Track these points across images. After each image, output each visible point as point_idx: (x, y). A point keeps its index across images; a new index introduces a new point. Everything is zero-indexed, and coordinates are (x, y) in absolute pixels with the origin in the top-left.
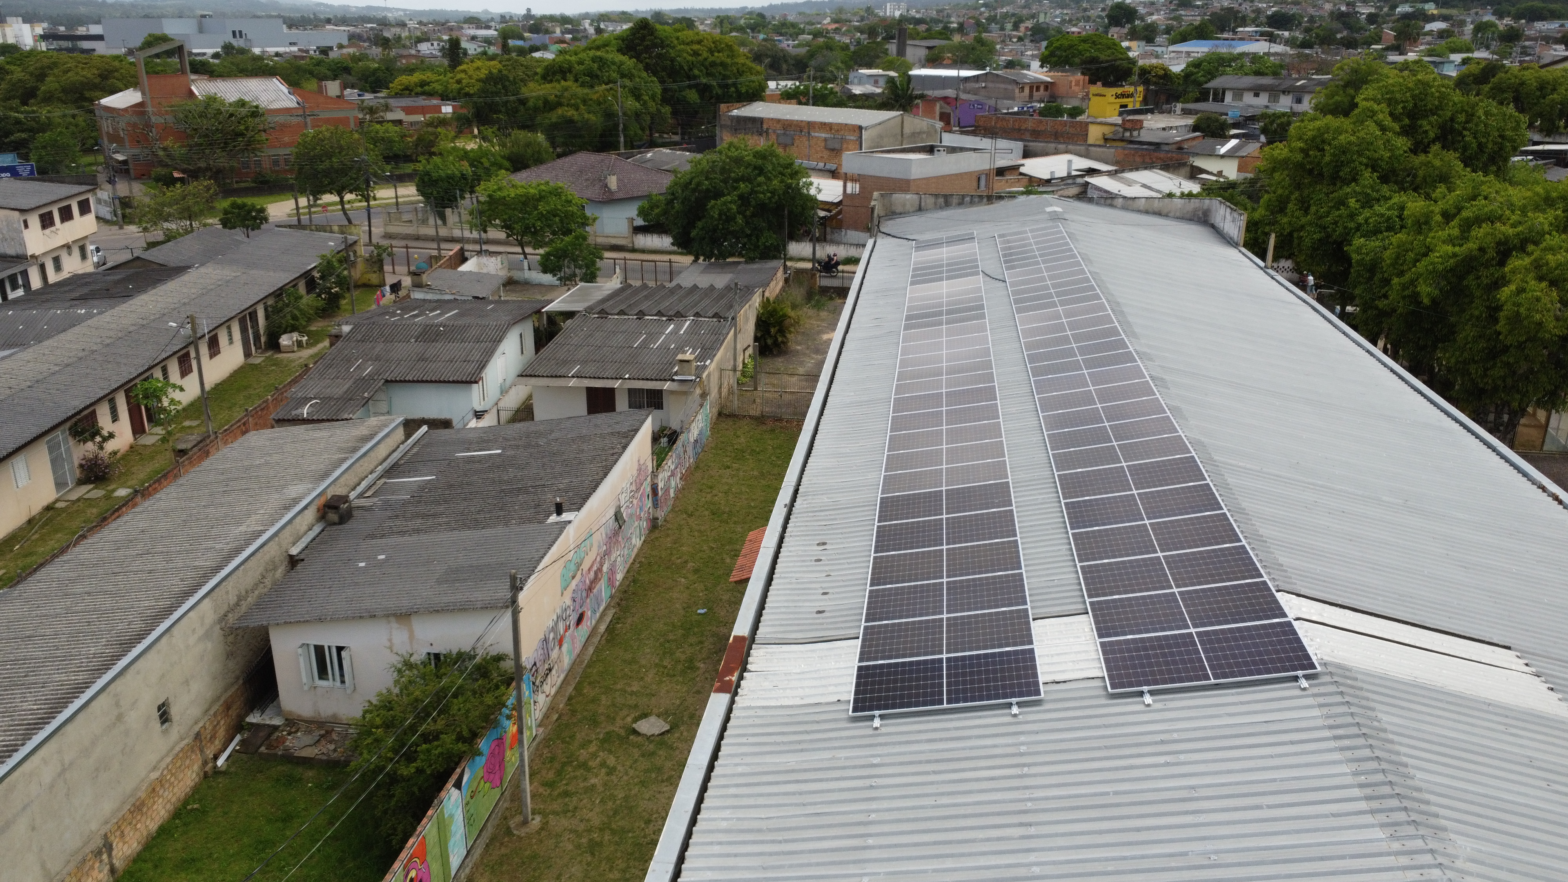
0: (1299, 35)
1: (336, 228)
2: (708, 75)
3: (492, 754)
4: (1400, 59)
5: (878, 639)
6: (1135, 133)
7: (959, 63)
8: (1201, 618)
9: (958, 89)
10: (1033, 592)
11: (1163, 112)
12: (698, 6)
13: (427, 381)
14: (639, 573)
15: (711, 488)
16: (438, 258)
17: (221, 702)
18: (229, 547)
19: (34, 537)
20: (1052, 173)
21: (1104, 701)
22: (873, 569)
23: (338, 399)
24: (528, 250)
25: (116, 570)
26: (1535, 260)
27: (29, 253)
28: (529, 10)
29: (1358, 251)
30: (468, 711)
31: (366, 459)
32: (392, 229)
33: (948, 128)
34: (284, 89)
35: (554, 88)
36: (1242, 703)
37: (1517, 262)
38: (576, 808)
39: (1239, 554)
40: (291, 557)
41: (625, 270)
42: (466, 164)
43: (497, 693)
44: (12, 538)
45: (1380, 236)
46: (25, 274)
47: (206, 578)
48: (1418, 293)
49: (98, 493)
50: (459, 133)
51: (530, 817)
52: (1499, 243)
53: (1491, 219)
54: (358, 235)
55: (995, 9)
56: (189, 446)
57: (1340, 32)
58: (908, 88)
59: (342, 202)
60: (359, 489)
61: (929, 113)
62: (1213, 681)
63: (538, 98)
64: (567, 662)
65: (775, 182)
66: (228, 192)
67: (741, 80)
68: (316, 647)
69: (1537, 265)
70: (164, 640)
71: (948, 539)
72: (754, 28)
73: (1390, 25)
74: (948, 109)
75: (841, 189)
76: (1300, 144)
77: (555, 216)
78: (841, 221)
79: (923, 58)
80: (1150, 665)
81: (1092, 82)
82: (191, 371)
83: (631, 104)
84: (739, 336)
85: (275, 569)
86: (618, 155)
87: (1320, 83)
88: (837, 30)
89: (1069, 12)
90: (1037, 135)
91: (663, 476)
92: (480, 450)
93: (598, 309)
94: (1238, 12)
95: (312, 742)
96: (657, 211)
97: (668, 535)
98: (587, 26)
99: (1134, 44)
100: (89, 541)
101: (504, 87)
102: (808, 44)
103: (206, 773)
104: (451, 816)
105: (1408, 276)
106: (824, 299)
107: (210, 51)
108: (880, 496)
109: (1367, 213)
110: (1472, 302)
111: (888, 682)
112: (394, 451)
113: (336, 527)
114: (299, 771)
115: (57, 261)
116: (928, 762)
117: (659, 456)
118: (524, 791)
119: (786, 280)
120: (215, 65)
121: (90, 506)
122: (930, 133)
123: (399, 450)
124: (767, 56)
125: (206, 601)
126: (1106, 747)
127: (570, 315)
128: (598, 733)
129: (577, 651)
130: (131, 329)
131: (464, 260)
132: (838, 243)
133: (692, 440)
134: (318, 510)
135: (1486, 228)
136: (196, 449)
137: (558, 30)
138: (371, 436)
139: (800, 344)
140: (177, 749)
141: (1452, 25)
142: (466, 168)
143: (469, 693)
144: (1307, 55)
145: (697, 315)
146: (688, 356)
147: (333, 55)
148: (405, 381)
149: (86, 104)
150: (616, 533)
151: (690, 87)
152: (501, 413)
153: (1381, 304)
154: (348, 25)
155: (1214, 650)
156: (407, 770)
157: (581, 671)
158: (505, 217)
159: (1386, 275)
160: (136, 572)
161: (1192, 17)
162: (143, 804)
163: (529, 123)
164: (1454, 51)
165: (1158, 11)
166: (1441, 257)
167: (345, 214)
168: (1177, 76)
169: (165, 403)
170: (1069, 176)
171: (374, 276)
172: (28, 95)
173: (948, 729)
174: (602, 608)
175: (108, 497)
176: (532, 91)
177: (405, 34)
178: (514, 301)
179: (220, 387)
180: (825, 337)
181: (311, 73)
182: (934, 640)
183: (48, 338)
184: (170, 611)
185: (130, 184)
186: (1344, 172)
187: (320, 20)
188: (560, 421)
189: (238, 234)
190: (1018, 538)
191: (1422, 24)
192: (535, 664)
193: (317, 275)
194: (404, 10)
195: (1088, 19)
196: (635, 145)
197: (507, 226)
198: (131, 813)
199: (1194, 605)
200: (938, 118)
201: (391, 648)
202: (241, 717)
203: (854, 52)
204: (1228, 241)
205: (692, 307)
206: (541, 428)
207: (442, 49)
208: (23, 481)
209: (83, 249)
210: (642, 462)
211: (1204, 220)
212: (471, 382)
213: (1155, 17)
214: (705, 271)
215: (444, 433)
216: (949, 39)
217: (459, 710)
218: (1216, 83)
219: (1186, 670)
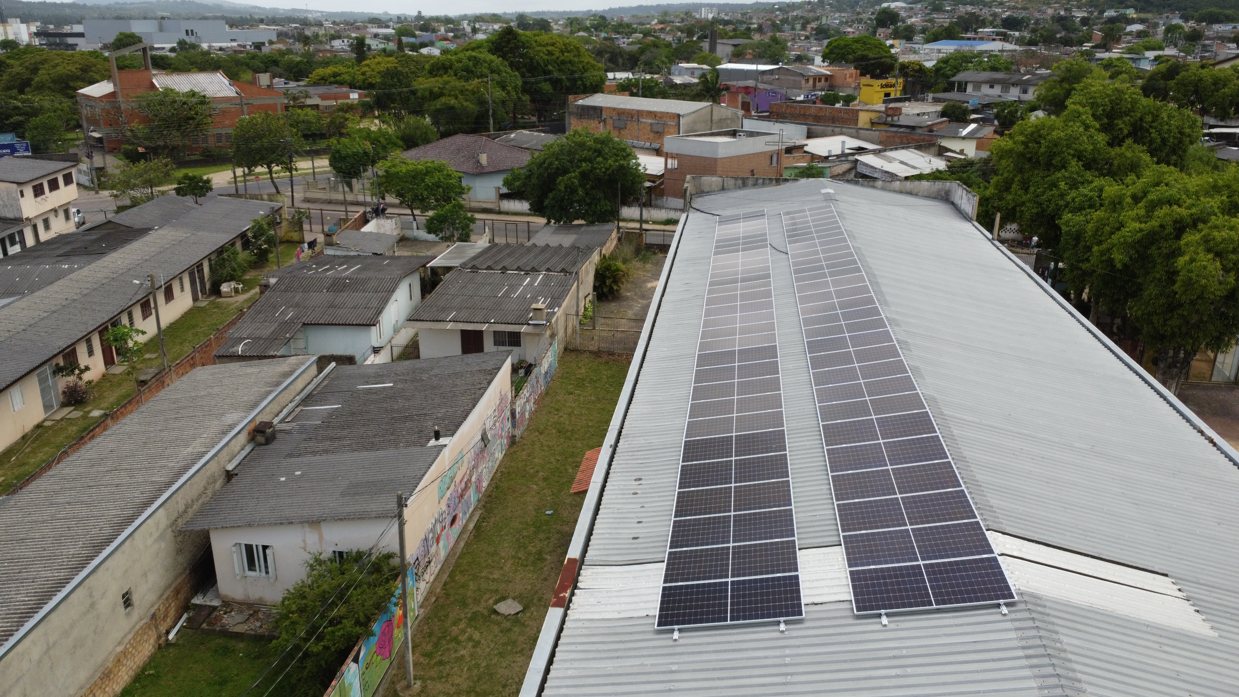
0: (1027, 35)
1: (265, 197)
2: (560, 70)
3: (383, 633)
4: (1106, 55)
5: (679, 563)
6: (896, 118)
7: (757, 59)
8: (927, 552)
9: (757, 80)
10: (800, 525)
11: (918, 100)
12: (553, 9)
13: (336, 324)
14: (500, 480)
15: (558, 410)
16: (346, 220)
17: (172, 589)
18: (179, 465)
19: (27, 451)
20: (830, 151)
21: (851, 621)
22: (678, 502)
23: (266, 339)
24: (417, 212)
25: (91, 484)
26: (1204, 236)
27: (24, 217)
28: (420, 12)
29: (1067, 224)
30: (365, 601)
31: (287, 391)
32: (310, 195)
33: (748, 116)
34: (226, 81)
35: (437, 81)
36: (957, 625)
37: (1191, 237)
38: (448, 675)
39: (959, 497)
40: (228, 472)
41: (492, 229)
42: (368, 143)
43: (387, 586)
44: (10, 451)
45: (1084, 212)
46: (21, 233)
47: (160, 491)
48: (1113, 259)
49: (77, 414)
50: (363, 116)
51: (412, 683)
52: (1175, 222)
53: (1170, 202)
54: (283, 202)
55: (787, 12)
56: (149, 378)
57: (1060, 33)
58: (717, 83)
59: (270, 172)
60: (282, 416)
61: (732, 103)
62: (935, 606)
63: (425, 90)
64: (443, 554)
65: (610, 161)
66: (182, 164)
67: (586, 75)
68: (246, 545)
69: (1206, 240)
70: (127, 543)
71: (735, 478)
72: (597, 28)
73: (1099, 26)
74: (748, 99)
75: (663, 166)
76: (1022, 138)
77: (438, 187)
78: (663, 189)
79: (730, 53)
80: (887, 592)
81: (863, 74)
82: (151, 314)
83: (499, 94)
84: (581, 287)
85: (215, 482)
86: (488, 136)
87: (1042, 77)
88: (662, 30)
89: (846, 15)
90: (818, 119)
91: (520, 402)
92: (376, 384)
93: (470, 265)
94: (979, 16)
95: (243, 620)
96: (517, 183)
97: (523, 450)
98: (465, 26)
99: (896, 42)
100: (70, 459)
101: (399, 80)
102: (639, 42)
103: (160, 645)
104: (351, 684)
105: (1104, 246)
106: (649, 253)
107: (168, 46)
108: (684, 439)
109: (1073, 193)
110: (1154, 267)
111: (686, 601)
112: (309, 384)
113: (262, 447)
114: (232, 643)
115: (46, 222)
116: (714, 669)
117: (517, 386)
118: (408, 662)
119: (619, 239)
120: (172, 59)
121: (72, 424)
122: (733, 120)
123: (313, 383)
124: (607, 52)
125: (161, 510)
126: (851, 661)
127: (448, 269)
128: (467, 613)
129: (451, 545)
130: (104, 281)
131: (366, 222)
132: (660, 207)
133: (543, 372)
134: (249, 434)
135: (1166, 209)
136: (153, 380)
137: (442, 29)
138: (291, 373)
139: (630, 291)
140: (138, 627)
141: (1148, 27)
142: (368, 146)
143: (365, 586)
144: (1033, 51)
145: (548, 270)
146: (540, 305)
147: (266, 50)
148: (319, 324)
149: (70, 92)
150: (482, 451)
151: (545, 80)
152: (394, 348)
153: (1084, 266)
154: (276, 25)
155: (936, 580)
156: (316, 648)
157: (454, 561)
158: (399, 188)
159: (1088, 244)
160: (106, 486)
161: (943, 20)
162: (110, 672)
163: (418, 109)
164: (1148, 49)
165: (916, 14)
166: (1130, 231)
167: (273, 182)
168: (929, 70)
169: (130, 344)
170: (843, 155)
171: (296, 234)
172: (23, 85)
173: (730, 642)
174: (471, 510)
175: (85, 417)
176: (421, 84)
177: (322, 32)
178: (405, 257)
179: (174, 327)
180: (649, 285)
181: (247, 65)
182: (722, 565)
183: (39, 289)
184: (131, 519)
185: (103, 155)
186: (1056, 161)
187: (255, 21)
188: (439, 359)
189: (189, 200)
190: (790, 479)
191: (1124, 25)
192: (417, 559)
193: (250, 234)
194: (321, 12)
195: (860, 21)
196: (503, 128)
197: (399, 195)
198: (101, 679)
199: (923, 541)
200: (740, 106)
201: (305, 549)
202: (188, 600)
203: (675, 49)
204: (965, 217)
205: (545, 263)
206: (424, 365)
207: (351, 45)
208: (18, 406)
209: (67, 212)
210: (503, 393)
211: (946, 198)
212: (370, 325)
213: (913, 20)
214: (556, 231)
215: (348, 369)
216: (751, 38)
217: (357, 600)
218: (960, 77)
219: (915, 597)
